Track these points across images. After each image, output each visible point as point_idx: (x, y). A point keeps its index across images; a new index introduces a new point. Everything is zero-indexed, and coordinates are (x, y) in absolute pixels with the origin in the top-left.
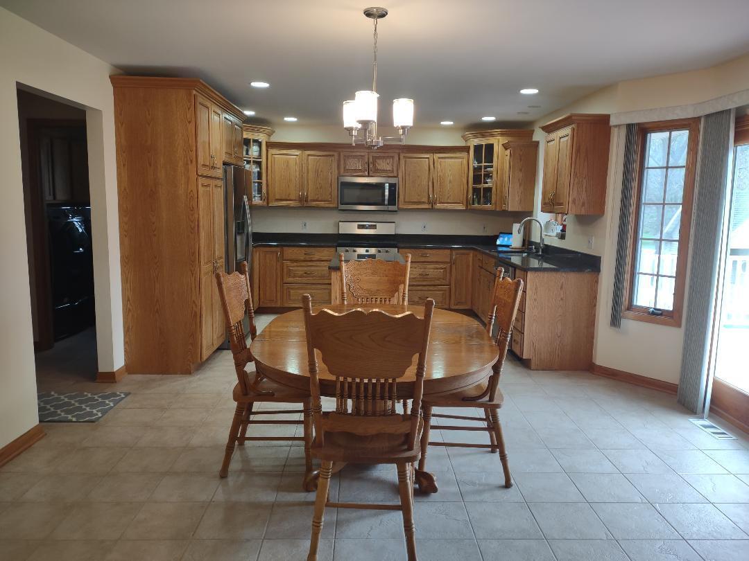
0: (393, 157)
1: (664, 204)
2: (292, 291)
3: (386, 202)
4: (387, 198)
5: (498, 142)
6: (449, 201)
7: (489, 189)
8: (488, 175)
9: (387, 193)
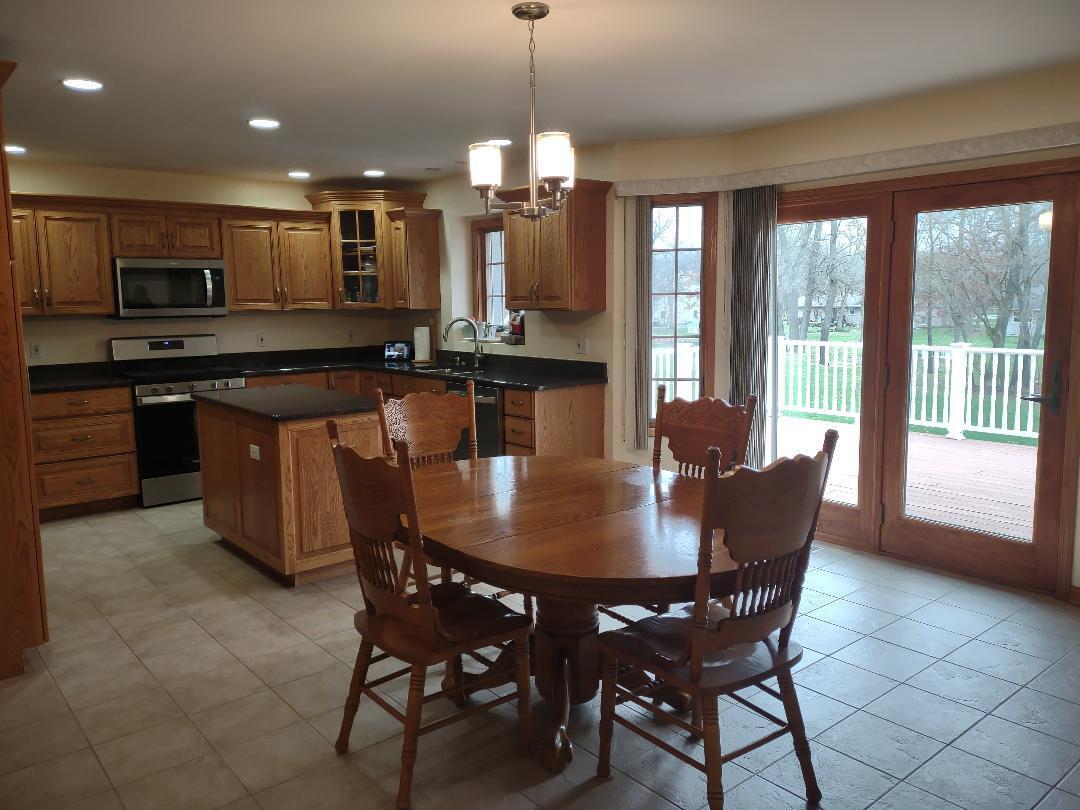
0: (210, 226)
1: (676, 294)
2: (46, 477)
3: (209, 302)
4: (210, 293)
5: (379, 208)
6: (307, 297)
7: (374, 279)
8: (370, 257)
9: (210, 286)
